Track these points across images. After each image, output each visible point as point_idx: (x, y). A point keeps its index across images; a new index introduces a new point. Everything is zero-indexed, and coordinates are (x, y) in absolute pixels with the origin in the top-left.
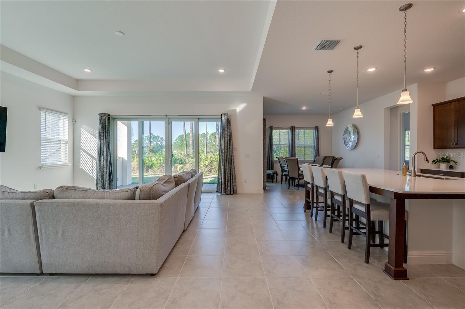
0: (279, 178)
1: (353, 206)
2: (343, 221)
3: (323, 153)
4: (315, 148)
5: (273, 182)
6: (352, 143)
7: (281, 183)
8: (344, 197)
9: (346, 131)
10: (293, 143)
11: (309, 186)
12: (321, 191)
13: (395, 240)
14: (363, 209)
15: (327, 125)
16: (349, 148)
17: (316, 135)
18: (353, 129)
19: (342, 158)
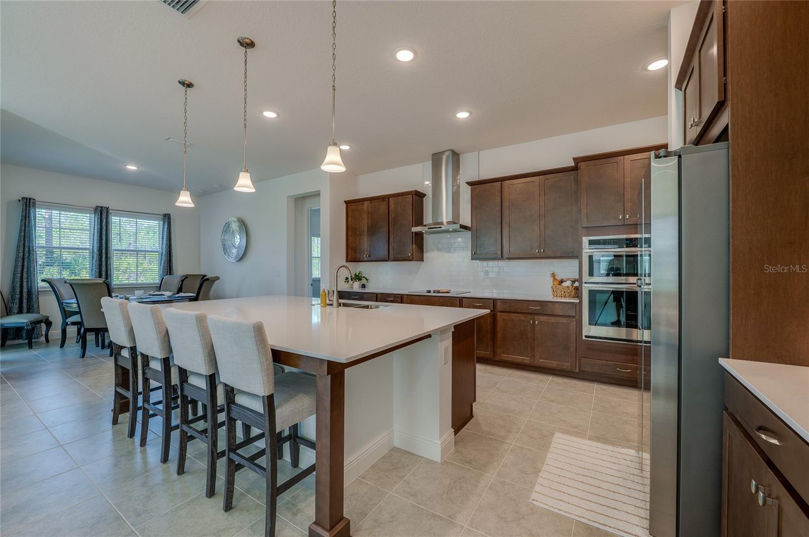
0: (56, 332)
1: (234, 401)
2: (210, 442)
3: (181, 268)
4: (163, 259)
5: (30, 345)
6: (236, 250)
7: (62, 346)
8: (212, 380)
9: (227, 228)
10: (104, 246)
11: (125, 353)
12: (156, 366)
13: (329, 469)
14: (258, 406)
15: (177, 204)
16: (232, 260)
17: (165, 232)
18: (239, 226)
19: (218, 278)
